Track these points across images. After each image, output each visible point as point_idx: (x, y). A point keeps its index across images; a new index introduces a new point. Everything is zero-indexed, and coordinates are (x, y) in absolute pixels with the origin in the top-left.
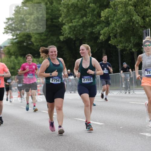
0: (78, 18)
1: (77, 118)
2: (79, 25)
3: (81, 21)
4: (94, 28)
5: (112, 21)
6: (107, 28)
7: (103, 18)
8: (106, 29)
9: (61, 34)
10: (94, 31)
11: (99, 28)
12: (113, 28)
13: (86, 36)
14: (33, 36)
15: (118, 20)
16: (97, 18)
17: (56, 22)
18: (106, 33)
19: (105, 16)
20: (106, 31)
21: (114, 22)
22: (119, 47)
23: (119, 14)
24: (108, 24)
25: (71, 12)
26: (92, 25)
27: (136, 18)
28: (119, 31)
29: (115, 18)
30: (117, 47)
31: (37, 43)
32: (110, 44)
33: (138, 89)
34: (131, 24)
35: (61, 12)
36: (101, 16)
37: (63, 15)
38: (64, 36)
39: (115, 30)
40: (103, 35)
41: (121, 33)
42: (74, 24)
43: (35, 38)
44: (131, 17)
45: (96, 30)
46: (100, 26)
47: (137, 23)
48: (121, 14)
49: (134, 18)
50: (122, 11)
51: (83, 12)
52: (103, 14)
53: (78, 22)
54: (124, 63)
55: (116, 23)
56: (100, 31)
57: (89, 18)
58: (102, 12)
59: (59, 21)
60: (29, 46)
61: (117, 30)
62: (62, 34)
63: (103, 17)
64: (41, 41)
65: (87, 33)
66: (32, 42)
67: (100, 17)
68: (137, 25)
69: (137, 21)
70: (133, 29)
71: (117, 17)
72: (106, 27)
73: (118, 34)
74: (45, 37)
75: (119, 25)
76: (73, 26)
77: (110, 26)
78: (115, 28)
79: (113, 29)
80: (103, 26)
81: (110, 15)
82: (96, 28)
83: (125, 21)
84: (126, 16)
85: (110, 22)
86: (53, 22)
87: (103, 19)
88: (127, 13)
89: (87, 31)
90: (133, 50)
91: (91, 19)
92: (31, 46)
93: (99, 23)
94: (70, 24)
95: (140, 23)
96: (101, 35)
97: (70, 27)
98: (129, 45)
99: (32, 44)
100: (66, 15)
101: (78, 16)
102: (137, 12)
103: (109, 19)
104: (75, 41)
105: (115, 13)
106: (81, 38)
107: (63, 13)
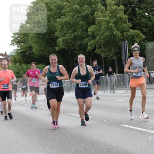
0: (71, 33)
1: (69, 113)
2: (71, 39)
3: (72, 35)
4: (83, 41)
5: (98, 35)
6: (93, 40)
7: (90, 32)
8: (92, 41)
9: (56, 45)
10: (83, 42)
12: (98, 40)
13: (76, 47)
14: (34, 47)
15: (102, 34)
16: (85, 33)
17: (52, 36)
18: (92, 44)
19: (92, 31)
20: (93, 43)
21: (99, 36)
22: (103, 55)
23: (103, 29)
24: (94, 37)
25: (64, 28)
26: (82, 38)
27: (116, 33)
28: (102, 42)
29: (100, 32)
30: (101, 55)
31: (37, 52)
32: (95, 53)
33: (118, 89)
34: (112, 37)
35: (56, 28)
36: (89, 31)
37: (58, 31)
38: (59, 47)
39: (100, 42)
40: (90, 46)
41: (104, 44)
42: (67, 38)
43: (36, 49)
44: (112, 32)
45: (84, 42)
46: (88, 39)
47: (118, 36)
48: (104, 29)
49: (115, 33)
50: (105, 28)
51: (74, 28)
52: (90, 30)
53: (70, 36)
54: (110, 68)
55: (101, 37)
56: (88, 43)
57: (79, 32)
58: (89, 28)
59: (55, 36)
60: (31, 56)
61: (101, 42)
62: (57, 45)
63: (90, 31)
64: (40, 51)
65: (77, 44)
66: (33, 51)
67: (88, 32)
68: (117, 38)
69: (118, 35)
70: (114, 41)
71: (101, 32)
72: (93, 39)
73: (102, 45)
74: (44, 48)
75: (103, 38)
76: (65, 39)
77: (96, 39)
78: (100, 40)
79: (98, 41)
80: (90, 39)
81: (95, 30)
82: (85, 40)
83: (107, 35)
84: (108, 31)
85: (95, 36)
86: (51, 36)
87: (90, 33)
88: (110, 29)
89: (77, 43)
90: (114, 58)
91: (80, 33)
92: (32, 55)
93: (87, 36)
94: (64, 38)
95: (120, 37)
96: (89, 46)
97: (63, 40)
98: (111, 53)
99: (33, 53)
100: (60, 30)
101: (70, 31)
102: (117, 28)
103: (95, 34)
104: (68, 51)
105: (100, 29)
106: (72, 49)
107: (58, 29)
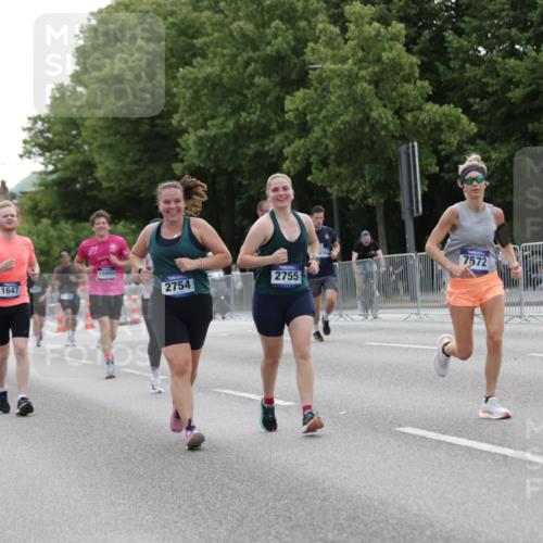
0: (224, 115)
1: (220, 387)
2: (226, 135)
3: (231, 124)
4: (266, 141)
5: (316, 121)
6: (302, 141)
7: (290, 113)
8: (299, 143)
9: (176, 158)
10: (266, 148)
11: (281, 142)
12: (318, 139)
13: (244, 163)
14: (101, 163)
15: (330, 120)
16: (276, 114)
17: (163, 126)
18: (299, 152)
19: (297, 109)
20: (299, 149)
21: (322, 125)
22: (334, 191)
23: (333, 102)
24: (304, 130)
25: (204, 99)
26: (265, 133)
27: (380, 115)
28: (331, 146)
29: (324, 113)
30: (329, 190)
31: (112, 181)
32: (309, 182)
34: (367, 129)
35: (176, 100)
36: (286, 109)
37: (182, 109)
38: (186, 163)
39: (323, 147)
40: (290, 158)
41: (339, 154)
42: (212, 132)
43: (107, 169)
44: (364, 110)
45: (272, 145)
46: (282, 135)
47: (385, 127)
48: (338, 103)
49: (374, 114)
50: (340, 97)
51: (236, 99)
52: (289, 104)
53: (223, 125)
54: (365, 232)
55: (327, 128)
56: (283, 148)
57: (254, 113)
58: (288, 98)
59: (170, 124)
60: (88, 193)
61: (327, 146)
62: (180, 157)
63: (290, 110)
64: (121, 176)
65: (246, 155)
66: (95, 179)
67: (283, 111)
68: (383, 133)
69: (385, 122)
70: (373, 143)
71: (328, 111)
72: (300, 138)
73: (333, 157)
74: (134, 167)
75: (333, 133)
76: (207, 138)
77: (310, 136)
78: (323, 140)
79: (318, 142)
80: (292, 136)
81: (308, 105)
82: (273, 141)
83: (348, 123)
84: (351, 109)
85: (309, 124)
86: (157, 126)
87: (289, 116)
88: (357, 101)
89: (246, 151)
90: (370, 201)
91: (260, 117)
92: (95, 192)
93: (282, 126)
94: (201, 132)
95: (391, 127)
96: (286, 158)
97: (200, 138)
98: (361, 184)
99: (97, 184)
100: (190, 107)
101: (224, 110)
102: (381, 99)
103: (308, 118)
104: (214, 176)
105: (322, 101)
106: (230, 169)
107: (182, 101)
